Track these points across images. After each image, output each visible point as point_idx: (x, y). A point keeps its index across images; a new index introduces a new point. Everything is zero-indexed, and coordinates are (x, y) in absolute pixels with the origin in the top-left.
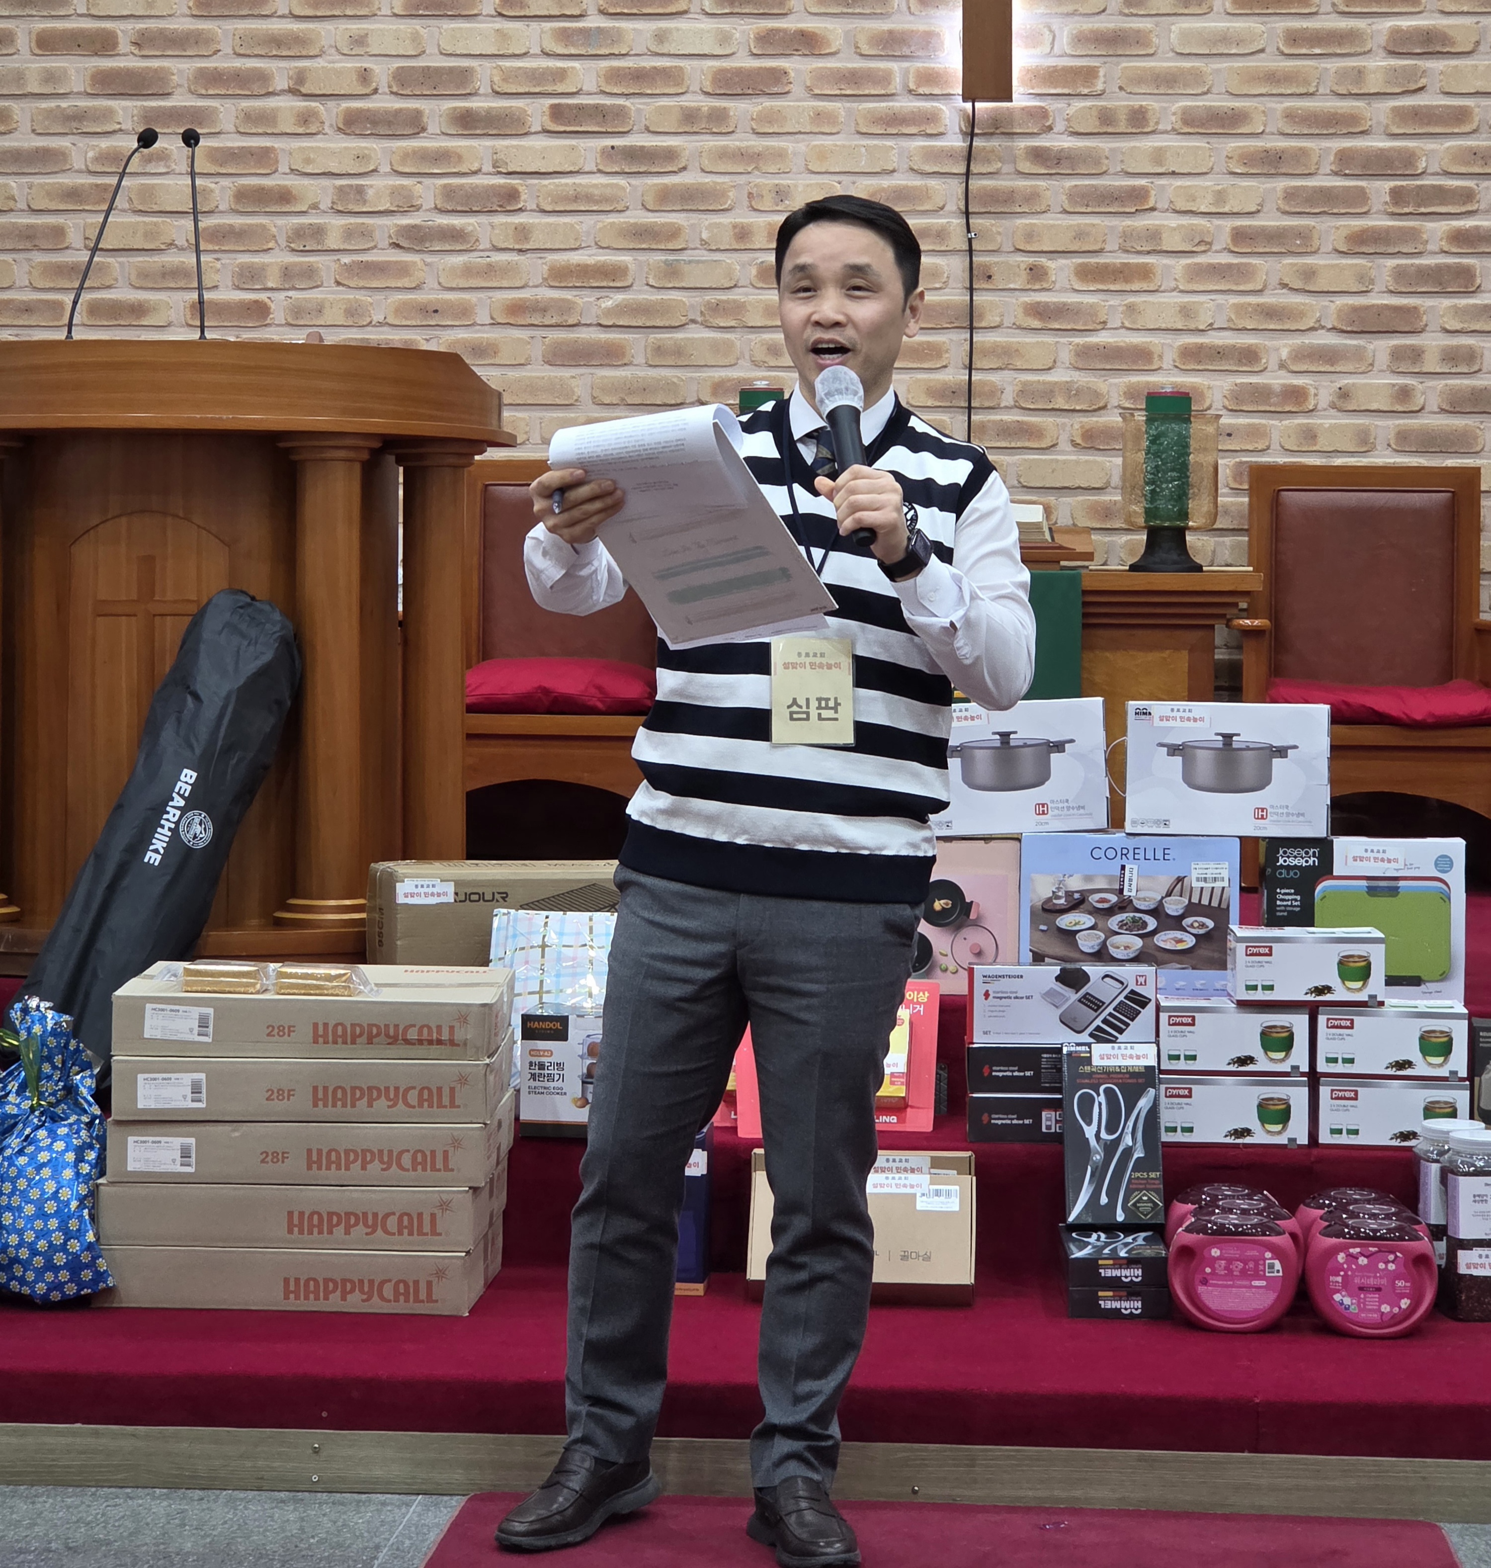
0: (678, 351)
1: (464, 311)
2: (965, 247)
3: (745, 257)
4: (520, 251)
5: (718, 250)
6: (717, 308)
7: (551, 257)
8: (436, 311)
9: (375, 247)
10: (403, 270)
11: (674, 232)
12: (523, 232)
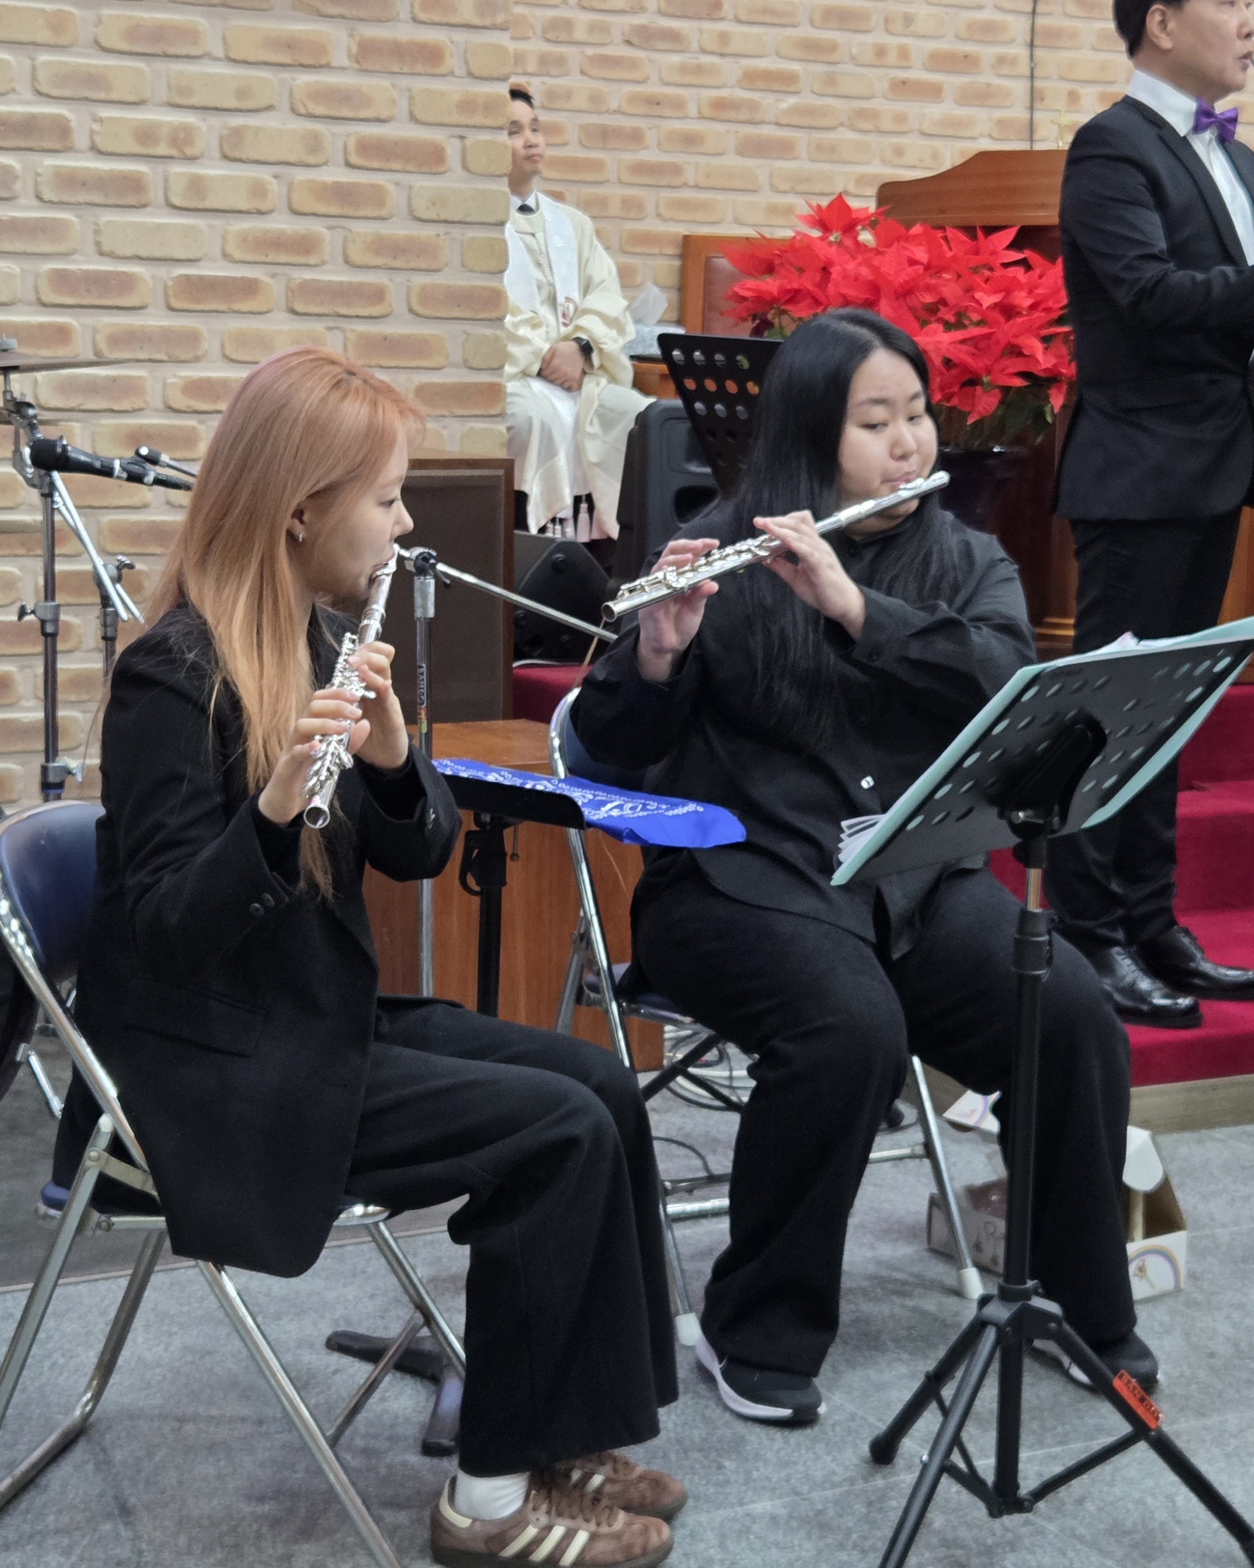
0: (832, 149)
1: (679, 104)
2: (1028, 73)
3: (881, 72)
4: (722, 55)
5: (863, 65)
6: (861, 114)
7: (745, 62)
8: (658, 104)
9: (611, 43)
10: (633, 64)
11: (832, 47)
12: (724, 37)
